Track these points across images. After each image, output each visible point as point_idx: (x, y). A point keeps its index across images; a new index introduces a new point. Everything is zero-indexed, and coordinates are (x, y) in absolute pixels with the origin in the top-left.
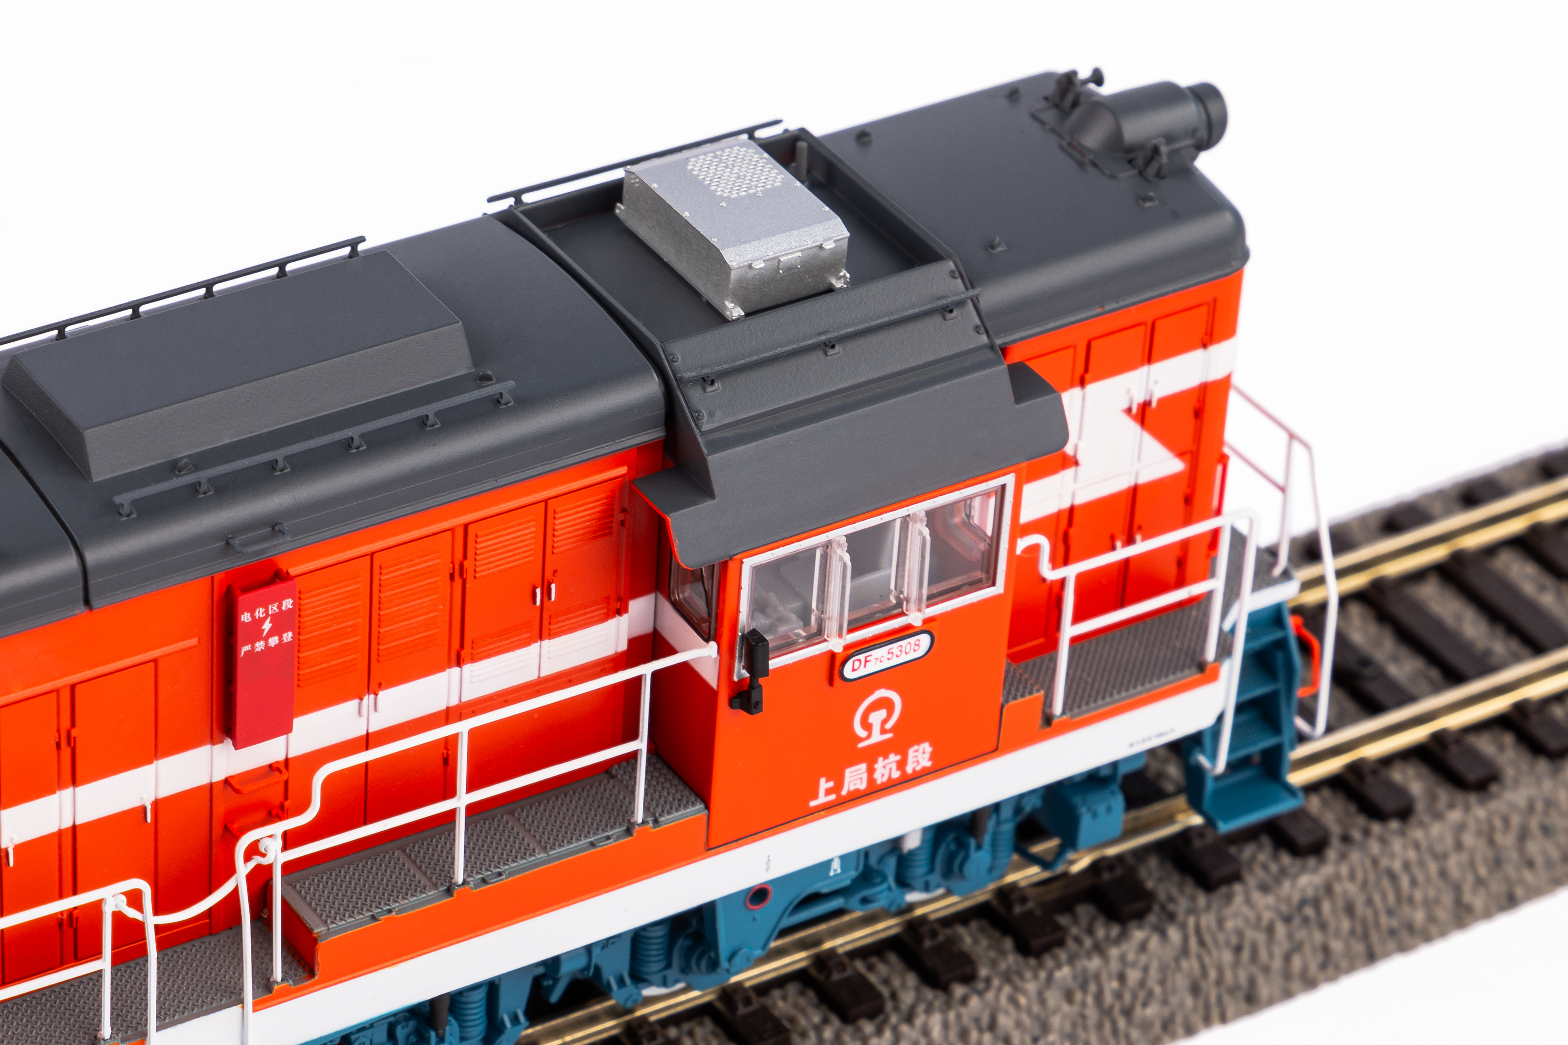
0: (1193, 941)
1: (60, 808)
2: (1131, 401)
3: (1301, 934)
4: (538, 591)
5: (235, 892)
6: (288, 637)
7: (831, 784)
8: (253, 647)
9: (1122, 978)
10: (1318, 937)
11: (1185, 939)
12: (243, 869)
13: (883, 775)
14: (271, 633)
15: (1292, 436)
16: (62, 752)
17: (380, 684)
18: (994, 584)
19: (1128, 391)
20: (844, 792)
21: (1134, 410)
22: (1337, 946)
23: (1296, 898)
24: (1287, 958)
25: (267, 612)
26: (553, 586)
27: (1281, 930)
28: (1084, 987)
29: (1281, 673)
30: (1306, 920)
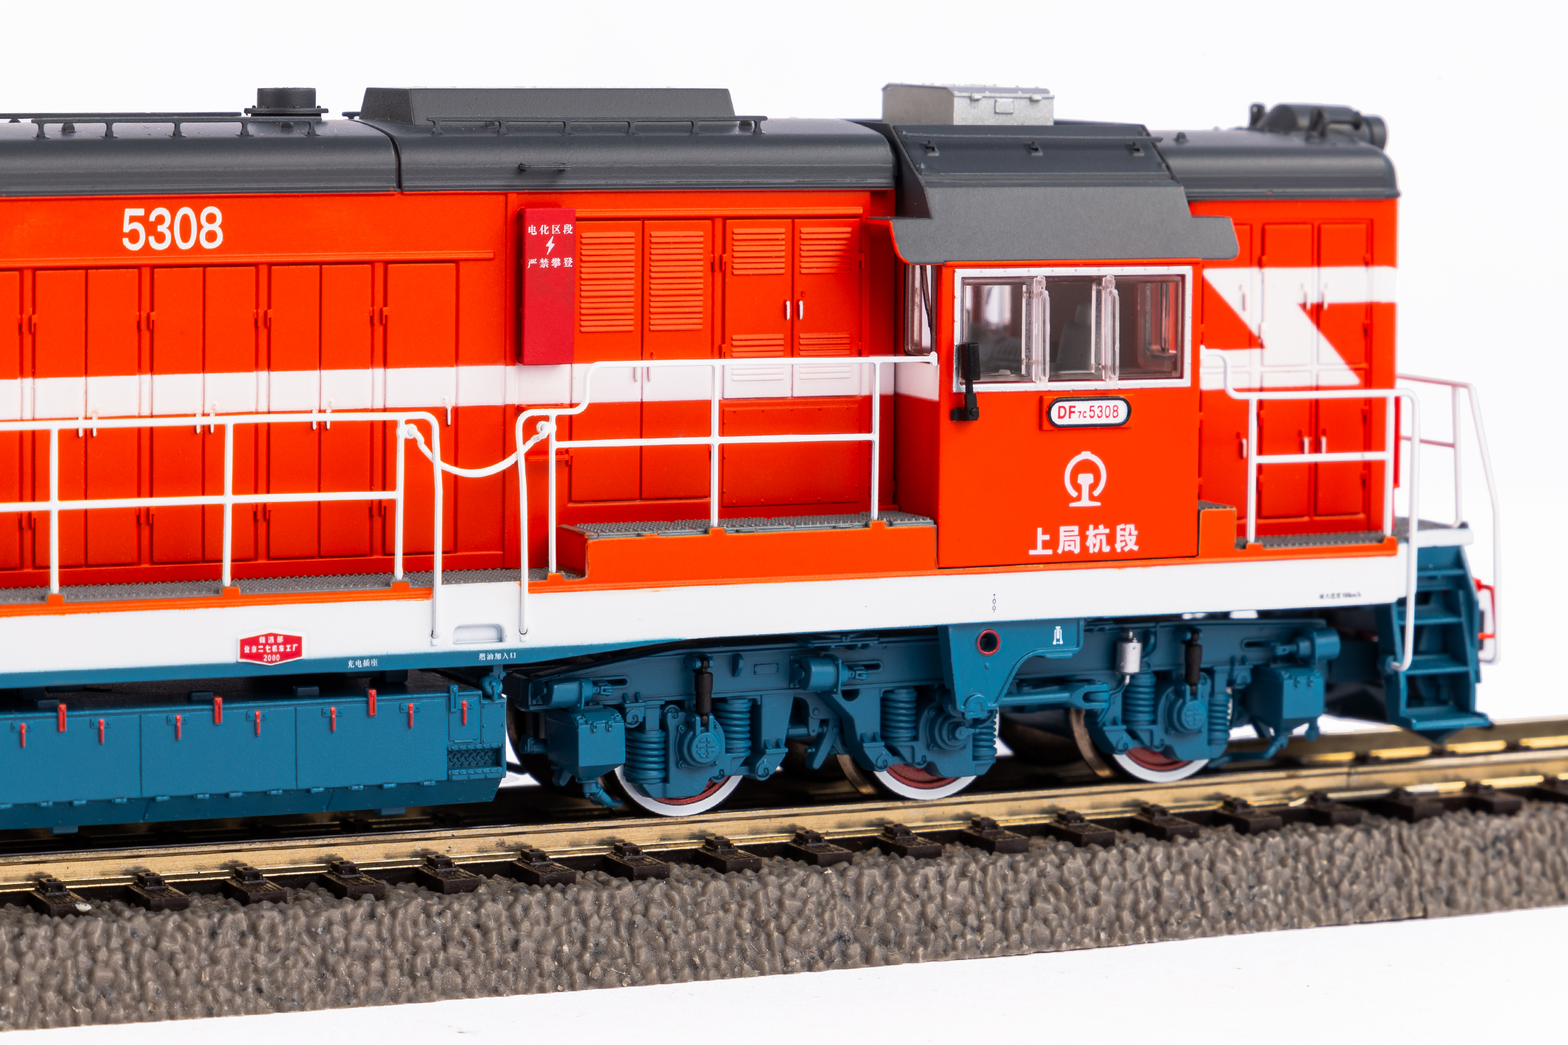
0: (1395, 846)
1: (373, 386)
2: (1305, 296)
3: (1494, 864)
4: (788, 303)
5: (516, 465)
6: (568, 262)
7: (1047, 537)
8: (538, 261)
9: (1331, 859)
10: (1511, 869)
11: (1389, 841)
12: (523, 448)
13: (1094, 545)
14: (554, 254)
15: (1454, 386)
16: (376, 327)
17: (652, 354)
18: (1181, 377)
19: (1302, 286)
20: (1060, 551)
21: (1309, 307)
22: (1530, 880)
23: (1490, 834)
24: (1484, 879)
25: (550, 230)
26: (801, 303)
27: (1476, 856)
28: (1296, 859)
29: (1463, 609)
30: (1500, 854)
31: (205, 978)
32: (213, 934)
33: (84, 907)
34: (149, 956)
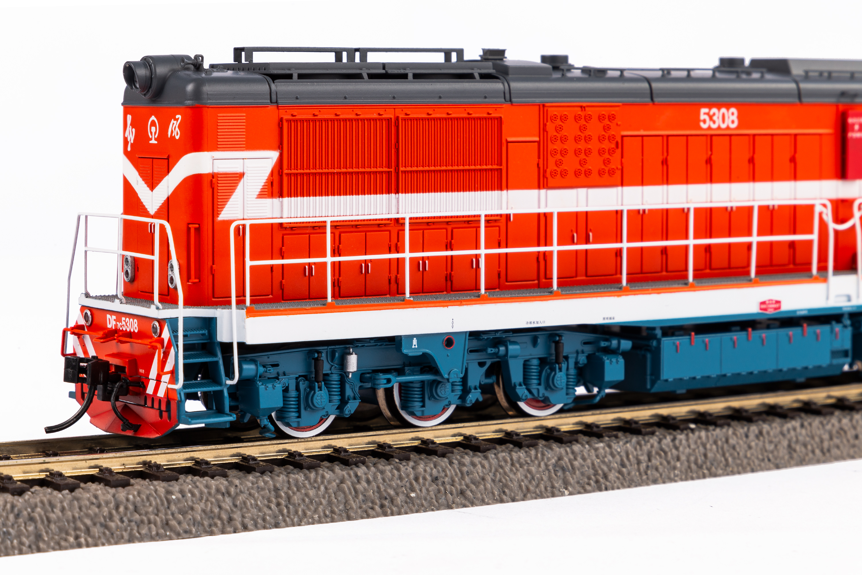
31: (749, 455)
32: (747, 436)
33: (693, 426)
34: (726, 446)
